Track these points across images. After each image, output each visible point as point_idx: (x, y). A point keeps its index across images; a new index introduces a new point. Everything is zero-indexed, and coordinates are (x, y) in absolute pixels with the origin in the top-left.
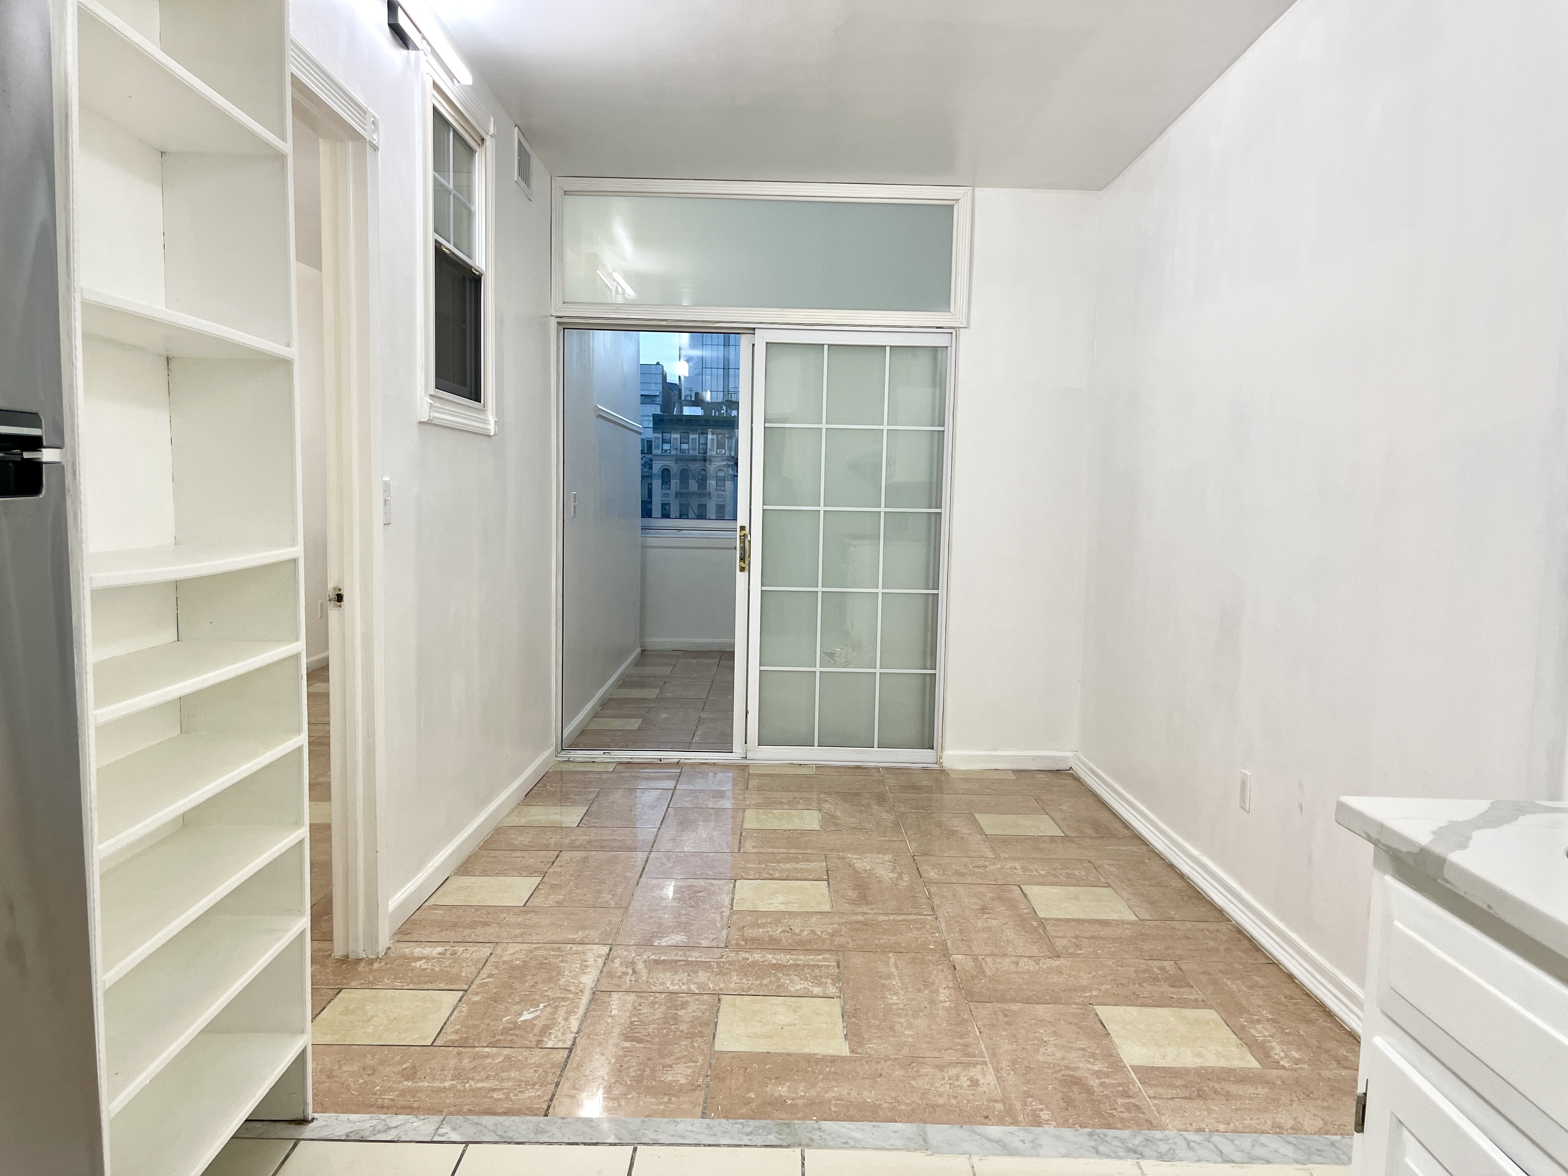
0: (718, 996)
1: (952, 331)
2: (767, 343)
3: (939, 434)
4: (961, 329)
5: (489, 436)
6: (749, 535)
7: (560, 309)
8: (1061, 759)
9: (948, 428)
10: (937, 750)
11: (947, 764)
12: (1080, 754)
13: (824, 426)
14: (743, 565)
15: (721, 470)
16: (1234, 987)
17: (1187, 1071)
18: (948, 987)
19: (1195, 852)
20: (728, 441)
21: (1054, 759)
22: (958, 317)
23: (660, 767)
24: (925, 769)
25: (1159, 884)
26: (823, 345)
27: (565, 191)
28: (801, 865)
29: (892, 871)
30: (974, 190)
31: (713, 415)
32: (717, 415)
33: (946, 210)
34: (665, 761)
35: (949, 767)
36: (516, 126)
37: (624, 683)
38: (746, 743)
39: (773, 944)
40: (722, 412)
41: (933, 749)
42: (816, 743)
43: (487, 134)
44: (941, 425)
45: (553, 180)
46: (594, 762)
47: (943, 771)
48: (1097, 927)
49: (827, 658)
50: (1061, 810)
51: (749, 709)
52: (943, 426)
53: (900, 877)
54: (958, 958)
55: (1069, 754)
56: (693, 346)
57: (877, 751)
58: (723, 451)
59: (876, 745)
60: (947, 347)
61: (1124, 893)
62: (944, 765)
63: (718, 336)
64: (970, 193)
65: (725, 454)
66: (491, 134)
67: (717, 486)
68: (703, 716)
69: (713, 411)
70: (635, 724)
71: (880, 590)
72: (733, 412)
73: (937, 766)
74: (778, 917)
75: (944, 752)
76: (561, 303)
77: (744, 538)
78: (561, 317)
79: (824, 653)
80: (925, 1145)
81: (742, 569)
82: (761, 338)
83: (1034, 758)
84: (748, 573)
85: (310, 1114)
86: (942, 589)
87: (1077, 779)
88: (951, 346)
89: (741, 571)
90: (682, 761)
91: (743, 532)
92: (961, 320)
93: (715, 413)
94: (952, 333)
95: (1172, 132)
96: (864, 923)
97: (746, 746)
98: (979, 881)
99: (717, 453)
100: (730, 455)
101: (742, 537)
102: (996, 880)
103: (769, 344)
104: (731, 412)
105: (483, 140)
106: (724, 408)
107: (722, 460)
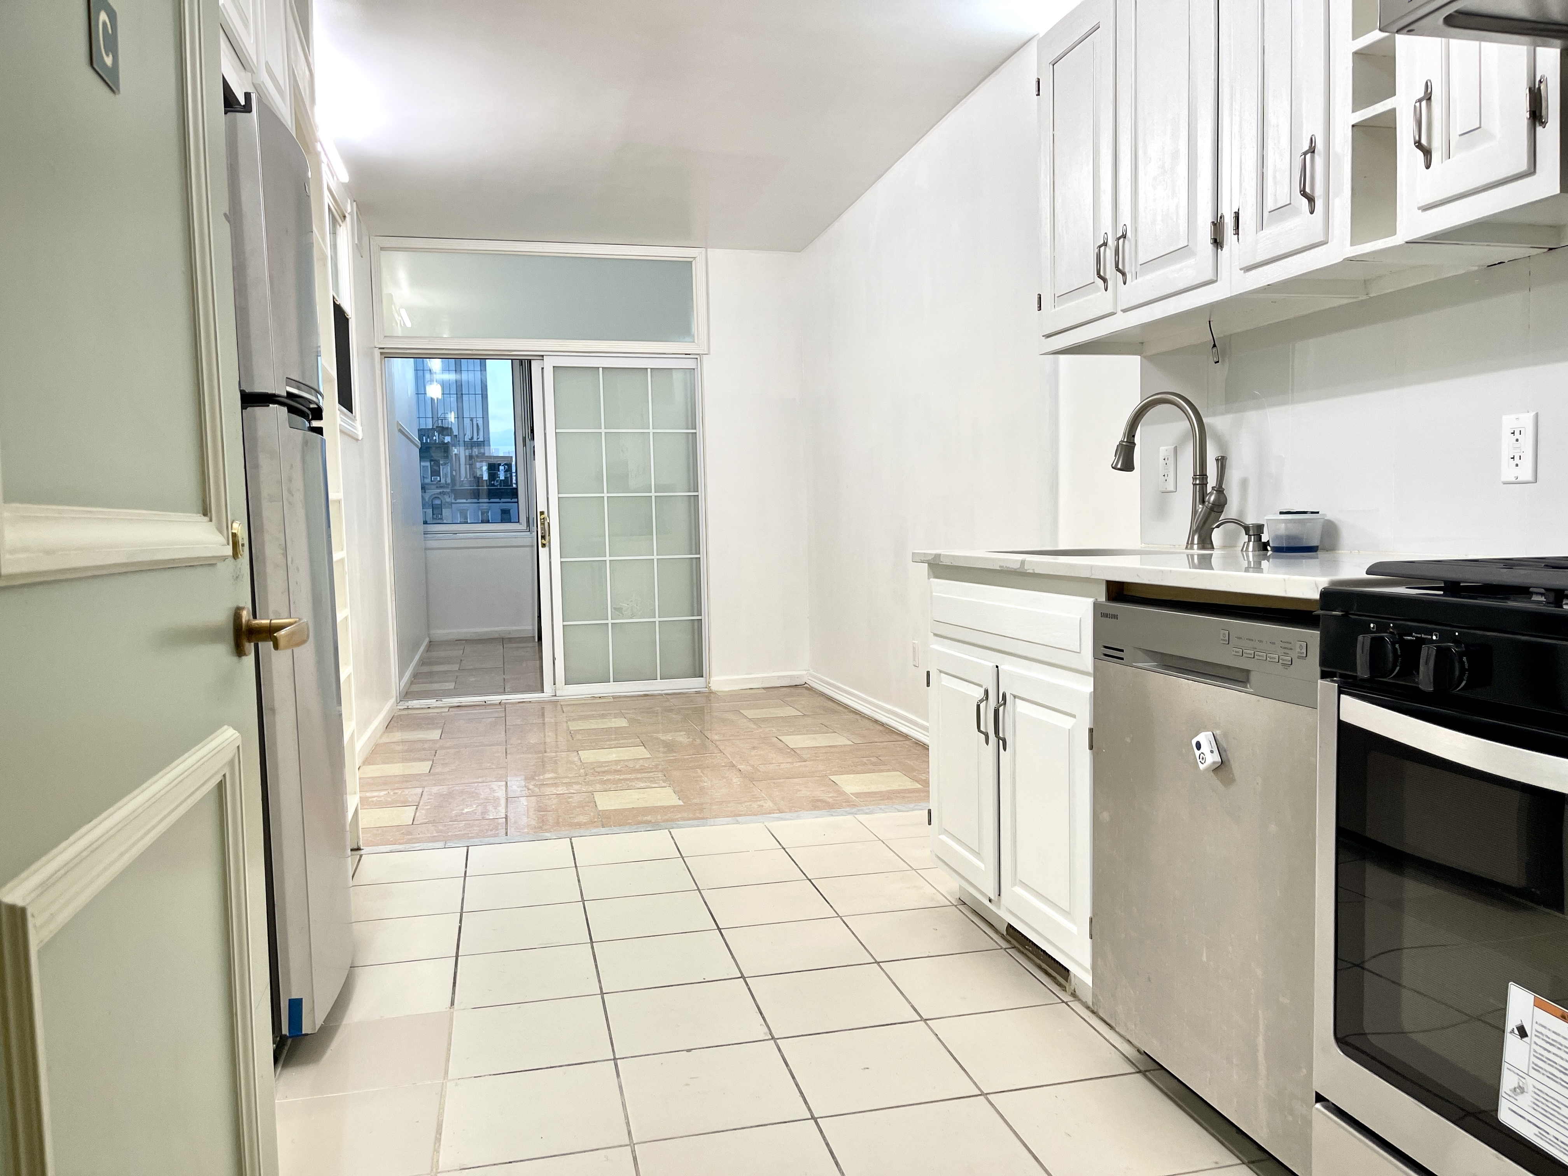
0: (592, 793)
1: (697, 357)
2: (554, 367)
3: (692, 435)
4: (704, 355)
5: (357, 440)
6: (548, 519)
7: (382, 342)
8: (798, 677)
9: (699, 431)
10: (706, 678)
11: (714, 687)
12: (811, 671)
13: (603, 430)
14: (544, 542)
15: (438, 498)
16: (912, 764)
17: (882, 792)
18: (737, 777)
19: (889, 707)
20: (443, 468)
21: (791, 677)
22: (701, 346)
23: (486, 707)
24: (697, 693)
25: (869, 729)
26: (599, 368)
27: (381, 248)
28: (621, 742)
29: (689, 738)
30: (706, 251)
31: (424, 441)
32: (429, 441)
33: (686, 265)
34: (489, 702)
35: (716, 690)
36: (354, 201)
37: (423, 662)
38: (554, 684)
39: (617, 772)
40: (434, 438)
41: (702, 677)
42: (612, 680)
43: (346, 212)
44: (694, 428)
45: (371, 239)
46: (429, 708)
47: (711, 692)
48: (829, 749)
49: (617, 612)
50: (801, 704)
51: (556, 656)
52: (696, 429)
53: (694, 740)
54: (741, 767)
55: (804, 673)
56: (446, 369)
57: (660, 682)
58: (438, 478)
59: (659, 677)
60: (694, 369)
61: (845, 735)
62: (711, 688)
63: (474, 361)
64: (704, 252)
65: (440, 481)
66: (349, 212)
67: (433, 514)
68: (506, 677)
69: (424, 438)
70: (451, 686)
71: (655, 557)
72: (446, 438)
73: (707, 689)
74: (617, 762)
75: (712, 679)
76: (382, 337)
77: (544, 521)
78: (383, 348)
79: (615, 609)
80: (738, 822)
81: (544, 545)
82: (549, 363)
83: (779, 677)
84: (548, 549)
85: (362, 848)
86: (703, 553)
87: (811, 689)
88: (697, 368)
89: (542, 547)
90: (503, 701)
91: (542, 517)
92: (703, 348)
93: (426, 440)
94: (697, 358)
95: (845, 217)
96: (675, 759)
97: (555, 687)
98: (749, 737)
99: (431, 481)
100: (446, 482)
101: (543, 520)
102: (760, 736)
103: (555, 368)
104: (444, 438)
105: (345, 217)
106: (436, 434)
107: (437, 487)
